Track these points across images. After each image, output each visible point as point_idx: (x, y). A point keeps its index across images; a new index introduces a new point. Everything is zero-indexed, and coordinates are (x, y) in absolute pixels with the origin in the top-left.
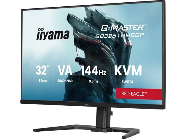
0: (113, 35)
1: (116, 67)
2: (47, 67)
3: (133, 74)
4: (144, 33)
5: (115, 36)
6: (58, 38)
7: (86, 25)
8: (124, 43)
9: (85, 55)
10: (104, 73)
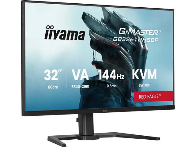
0: (130, 39)
1: (133, 70)
2: (59, 71)
3: (149, 78)
4: (158, 39)
5: (132, 40)
6: (72, 39)
7: (103, 26)
8: (141, 47)
9: (102, 58)
10: (122, 77)
